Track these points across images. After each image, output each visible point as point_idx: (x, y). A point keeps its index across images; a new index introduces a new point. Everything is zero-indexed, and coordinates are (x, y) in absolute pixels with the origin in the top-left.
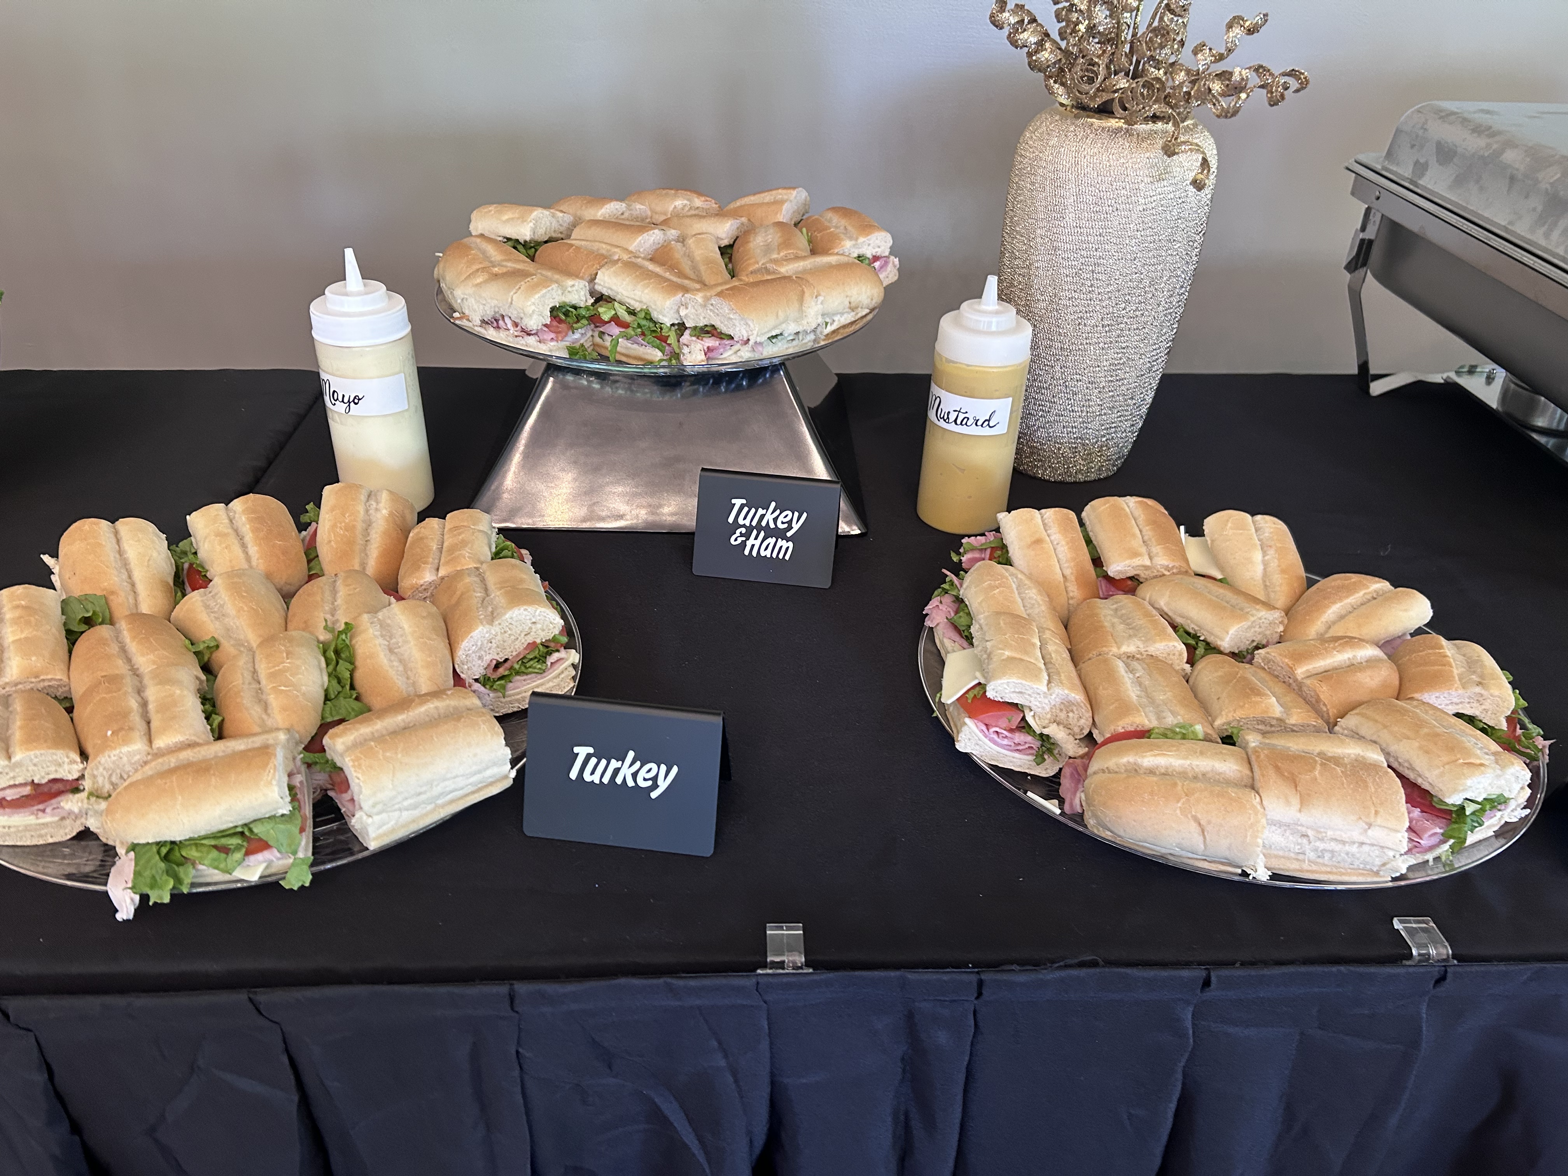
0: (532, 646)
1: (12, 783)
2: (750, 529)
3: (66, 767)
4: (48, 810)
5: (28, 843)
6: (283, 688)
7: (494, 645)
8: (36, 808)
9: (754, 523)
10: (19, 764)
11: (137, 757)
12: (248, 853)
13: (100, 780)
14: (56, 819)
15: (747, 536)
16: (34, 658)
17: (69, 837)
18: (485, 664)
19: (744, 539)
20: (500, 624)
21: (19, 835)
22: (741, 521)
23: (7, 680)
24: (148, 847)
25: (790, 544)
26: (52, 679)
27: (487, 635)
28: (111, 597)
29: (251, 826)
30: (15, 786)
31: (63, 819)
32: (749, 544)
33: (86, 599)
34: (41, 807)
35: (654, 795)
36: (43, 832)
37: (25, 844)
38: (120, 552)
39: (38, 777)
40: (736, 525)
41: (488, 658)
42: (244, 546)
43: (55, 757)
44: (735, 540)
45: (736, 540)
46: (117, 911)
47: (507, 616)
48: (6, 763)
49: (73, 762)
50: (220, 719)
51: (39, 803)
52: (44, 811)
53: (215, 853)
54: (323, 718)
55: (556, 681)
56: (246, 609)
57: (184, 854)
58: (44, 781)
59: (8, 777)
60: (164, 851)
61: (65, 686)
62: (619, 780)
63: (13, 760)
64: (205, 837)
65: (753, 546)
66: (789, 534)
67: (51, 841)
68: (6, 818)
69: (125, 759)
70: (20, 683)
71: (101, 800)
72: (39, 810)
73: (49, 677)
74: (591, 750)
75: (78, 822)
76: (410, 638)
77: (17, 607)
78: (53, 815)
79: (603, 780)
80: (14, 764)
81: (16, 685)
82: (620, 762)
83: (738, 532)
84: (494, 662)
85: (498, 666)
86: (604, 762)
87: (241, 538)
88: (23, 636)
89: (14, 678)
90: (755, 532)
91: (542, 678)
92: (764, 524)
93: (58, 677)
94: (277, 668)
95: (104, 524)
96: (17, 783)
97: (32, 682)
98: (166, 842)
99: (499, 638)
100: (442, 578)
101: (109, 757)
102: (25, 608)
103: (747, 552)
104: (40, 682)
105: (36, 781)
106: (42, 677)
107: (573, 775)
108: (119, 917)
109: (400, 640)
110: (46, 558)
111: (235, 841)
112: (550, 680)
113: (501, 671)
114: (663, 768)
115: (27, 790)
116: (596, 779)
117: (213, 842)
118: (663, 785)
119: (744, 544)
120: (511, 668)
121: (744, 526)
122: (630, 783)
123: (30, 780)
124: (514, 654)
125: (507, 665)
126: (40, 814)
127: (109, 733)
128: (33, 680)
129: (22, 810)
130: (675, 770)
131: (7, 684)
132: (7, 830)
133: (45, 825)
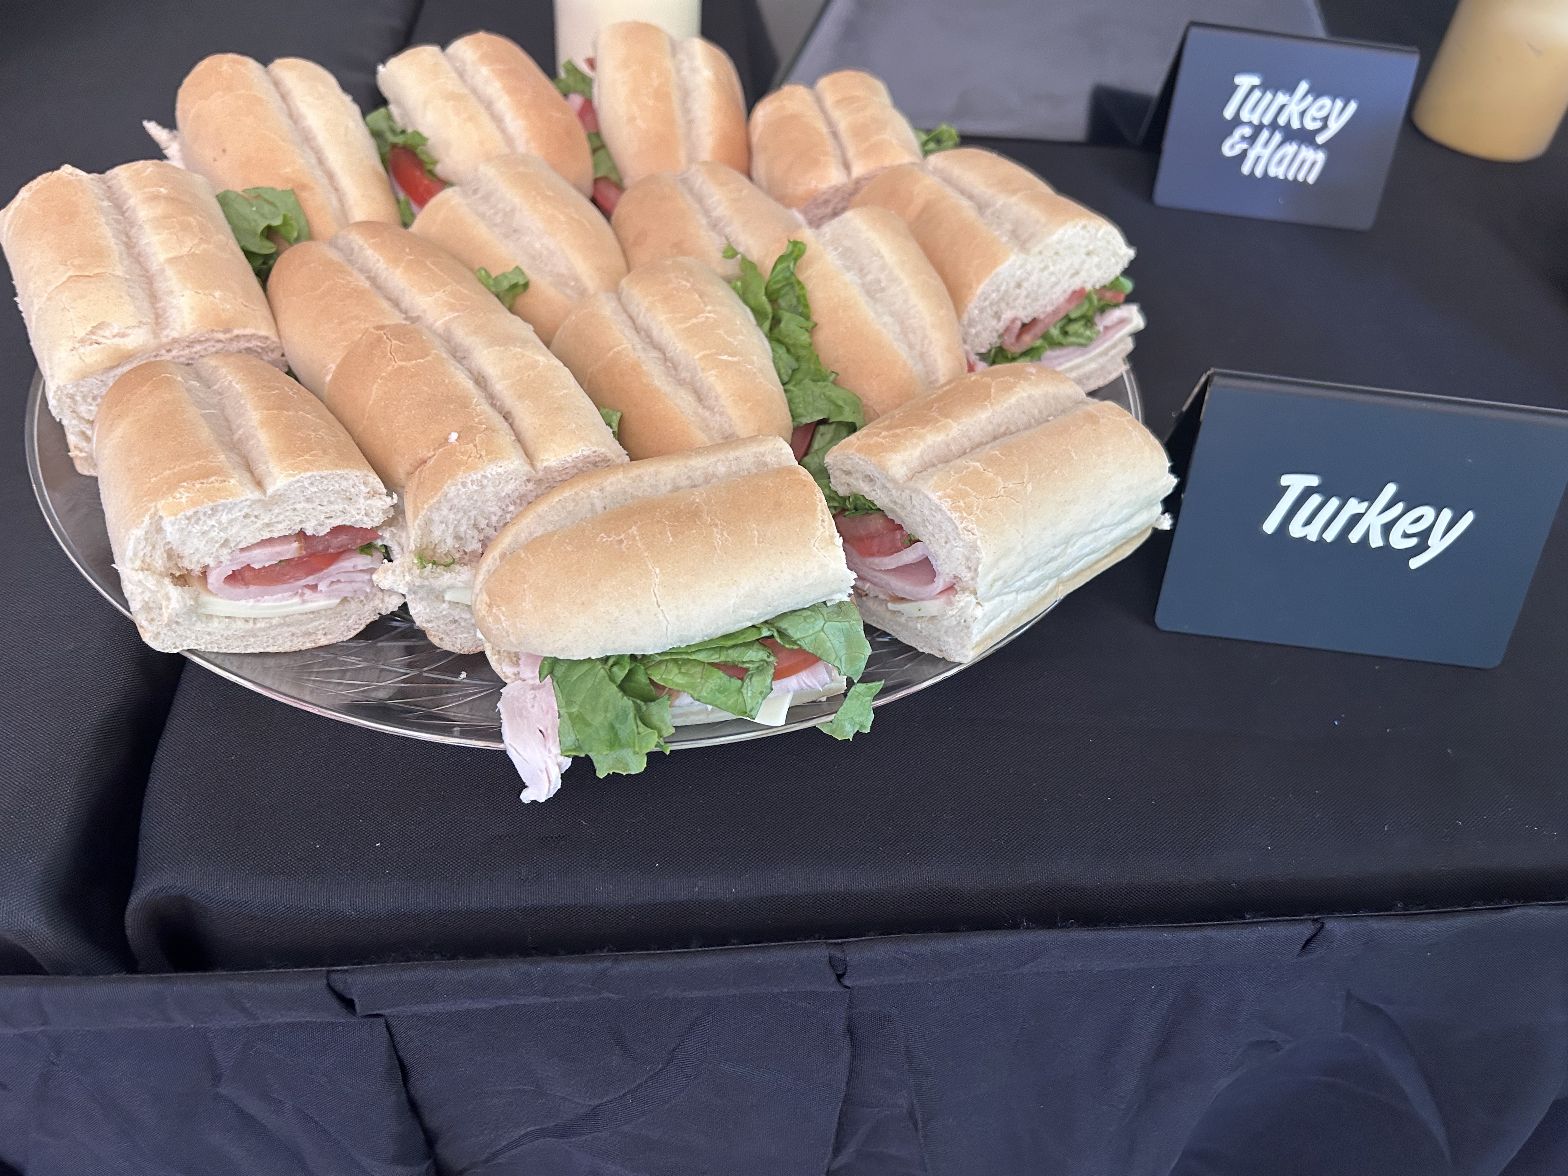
0: (1080, 295)
1: (266, 535)
2: (1258, 129)
3: (362, 503)
4: (322, 587)
5: (286, 647)
6: (725, 357)
7: (1023, 292)
8: (303, 582)
9: (1267, 121)
10: (279, 498)
11: (511, 486)
12: (779, 675)
13: (437, 532)
14: (338, 601)
15: (1252, 140)
16: (217, 294)
17: (353, 633)
18: (1001, 326)
19: (1244, 146)
20: (1040, 253)
21: (273, 633)
22: (1245, 116)
23: (176, 335)
24: (586, 667)
25: (1320, 157)
26: (253, 336)
27: (1018, 273)
28: (305, 195)
29: (784, 625)
30: (270, 541)
31: (345, 600)
32: (1252, 155)
33: (258, 196)
34: (310, 580)
35: (1415, 563)
36: (311, 627)
37: (282, 650)
38: (294, 117)
39: (314, 523)
40: (1237, 121)
41: (1008, 315)
42: (497, 120)
43: (345, 484)
44: (1230, 148)
45: (1232, 147)
46: (524, 786)
47: (1055, 237)
48: (257, 495)
49: (373, 494)
50: (619, 415)
51: (308, 574)
52: (314, 588)
53: (719, 678)
54: (794, 417)
55: (1102, 360)
56: (562, 218)
57: (656, 679)
58: (324, 531)
59: (260, 523)
60: (621, 674)
61: (272, 351)
62: (1355, 537)
63: (270, 491)
64: (702, 647)
65: (1258, 159)
66: (1321, 139)
67: (324, 642)
68: (251, 602)
69: (490, 489)
70: (200, 342)
71: (440, 569)
72: (307, 586)
73: (249, 331)
74: (1313, 481)
75: (369, 607)
76: (897, 272)
77: (155, 197)
78: (329, 596)
79: (1324, 536)
80: (272, 497)
81: (191, 344)
82: (1365, 504)
83: (1238, 133)
84: (1018, 324)
85: (1025, 327)
86: (1334, 502)
87: (488, 105)
88: (185, 250)
89: (189, 329)
90: (1265, 134)
91: (1082, 355)
92: (1282, 121)
93: (263, 333)
94: (694, 321)
95: (251, 65)
96: (276, 535)
97: (219, 341)
98: (621, 657)
99: (1034, 278)
100: (858, 182)
101: (464, 485)
102: (167, 198)
103: (1246, 169)
104: (232, 340)
105: (309, 533)
106: (236, 332)
107: (1270, 526)
108: (526, 797)
109: (883, 277)
110: (152, 128)
111: (756, 655)
112: (1091, 360)
113: (1028, 340)
114: (1447, 514)
115: (292, 550)
116: (1312, 533)
117: (715, 658)
118: (1437, 545)
119: (1244, 154)
120: (1046, 336)
121: (1250, 123)
122: (1376, 541)
123: (297, 528)
124: (1049, 309)
125: (1038, 330)
126: (308, 592)
127: (454, 436)
128: (221, 336)
129: (280, 587)
130: (1469, 518)
131: (175, 341)
132: (251, 625)
133: (316, 614)
